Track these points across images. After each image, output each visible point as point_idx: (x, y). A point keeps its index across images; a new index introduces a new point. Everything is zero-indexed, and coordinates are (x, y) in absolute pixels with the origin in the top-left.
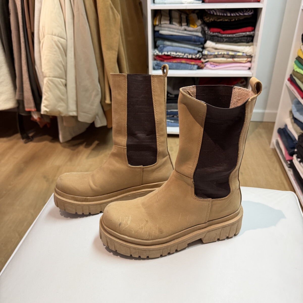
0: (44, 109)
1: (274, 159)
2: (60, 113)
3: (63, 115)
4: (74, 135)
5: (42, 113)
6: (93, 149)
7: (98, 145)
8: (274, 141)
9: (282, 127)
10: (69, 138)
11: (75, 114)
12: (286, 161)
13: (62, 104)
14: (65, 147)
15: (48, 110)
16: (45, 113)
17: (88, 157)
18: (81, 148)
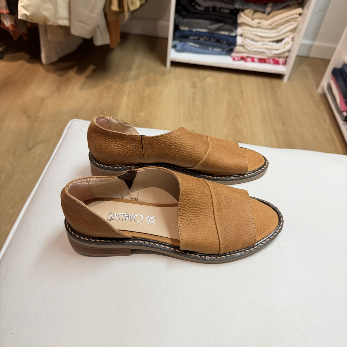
0: (22, 12)
1: (323, 107)
2: (46, 19)
3: (50, 23)
4: (61, 54)
5: (19, 17)
6: (89, 77)
7: (94, 71)
8: (324, 84)
9: (339, 66)
10: (55, 58)
11: (65, 23)
12: (340, 112)
13: (49, 6)
14: (48, 71)
15: (28, 13)
16: (24, 18)
17: (81, 88)
18: (72, 73)
